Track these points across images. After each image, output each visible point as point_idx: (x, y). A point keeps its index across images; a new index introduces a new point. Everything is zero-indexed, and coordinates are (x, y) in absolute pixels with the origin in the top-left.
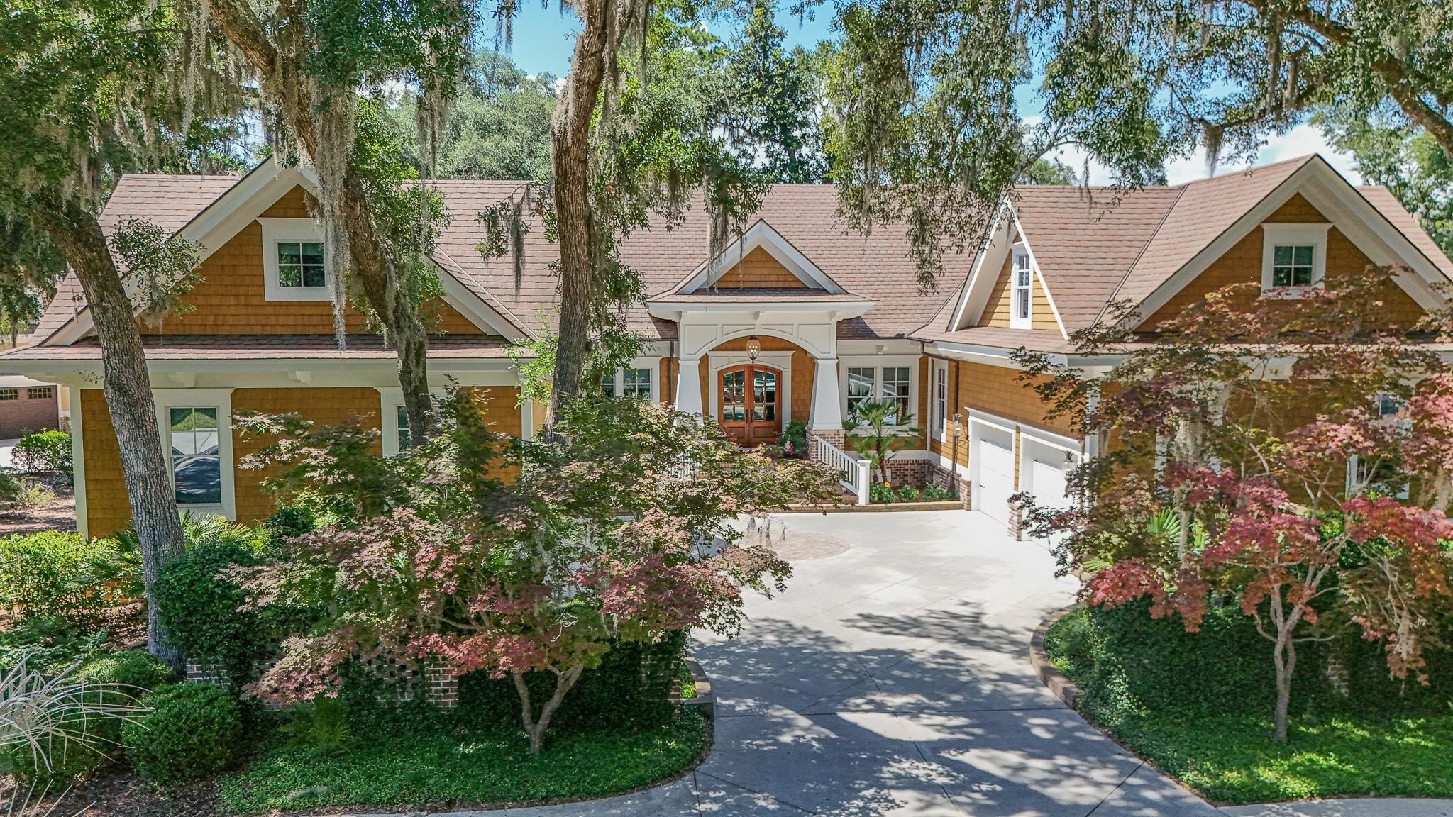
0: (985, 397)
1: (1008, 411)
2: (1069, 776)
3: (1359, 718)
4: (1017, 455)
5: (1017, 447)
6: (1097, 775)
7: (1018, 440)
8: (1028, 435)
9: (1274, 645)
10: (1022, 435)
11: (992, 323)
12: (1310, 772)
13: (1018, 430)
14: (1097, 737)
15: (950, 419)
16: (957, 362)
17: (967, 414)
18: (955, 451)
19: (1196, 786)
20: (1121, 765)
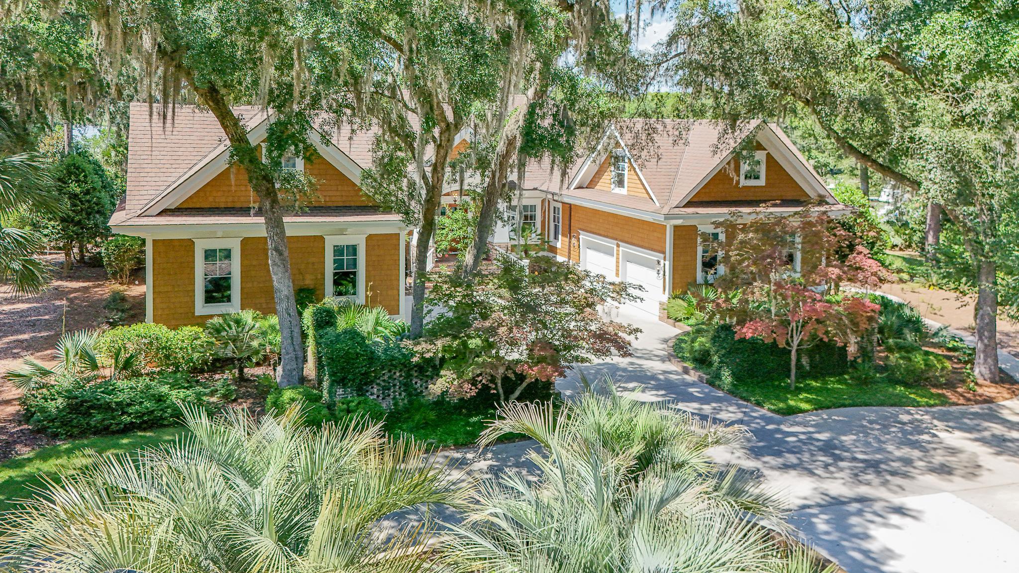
0: (592, 226)
1: (611, 235)
2: (721, 410)
3: (815, 379)
4: (618, 258)
5: (618, 254)
6: (731, 409)
7: (618, 251)
8: (624, 248)
9: (790, 351)
10: (621, 248)
11: (597, 187)
12: (808, 401)
13: (618, 246)
14: (720, 394)
15: (563, 235)
16: (570, 205)
17: (579, 234)
18: (569, 253)
19: (769, 409)
20: (737, 405)
